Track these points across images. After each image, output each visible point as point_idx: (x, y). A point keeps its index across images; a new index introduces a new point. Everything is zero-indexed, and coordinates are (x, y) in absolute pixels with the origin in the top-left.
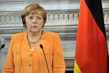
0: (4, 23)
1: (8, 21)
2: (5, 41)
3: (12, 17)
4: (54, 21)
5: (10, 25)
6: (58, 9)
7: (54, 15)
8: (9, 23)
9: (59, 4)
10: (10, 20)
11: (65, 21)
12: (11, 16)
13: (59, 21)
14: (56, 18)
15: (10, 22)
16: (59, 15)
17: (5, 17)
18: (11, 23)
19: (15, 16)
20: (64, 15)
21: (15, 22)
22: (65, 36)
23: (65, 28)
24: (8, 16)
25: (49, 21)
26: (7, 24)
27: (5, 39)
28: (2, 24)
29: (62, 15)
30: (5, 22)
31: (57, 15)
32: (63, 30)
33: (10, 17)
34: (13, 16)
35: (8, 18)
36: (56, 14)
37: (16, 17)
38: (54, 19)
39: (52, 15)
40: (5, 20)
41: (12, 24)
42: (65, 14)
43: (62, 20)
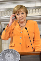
0: (4, 16)
1: (6, 14)
2: (4, 26)
3: (8, 12)
4: (33, 13)
6: (35, 6)
7: (33, 10)
8: (6, 15)
9: (35, 3)
10: (7, 14)
11: (39, 13)
12: (8, 11)
13: (36, 13)
14: (34, 12)
15: (7, 15)
16: (35, 10)
17: (4, 12)
18: (8, 15)
19: (10, 11)
20: (38, 10)
21: (10, 15)
22: (39, 22)
23: (39, 17)
24: (6, 11)
25: (30, 13)
26: (5, 16)
27: (5, 25)
28: (2, 16)
29: (37, 9)
30: (4, 15)
31: (34, 10)
33: (7, 12)
34: (9, 11)
35: (6, 12)
36: (34, 9)
38: (33, 12)
39: (32, 10)
40: (4, 14)
41: (8, 16)
42: (39, 9)
43: (38, 12)
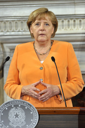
0: (9, 31)
1: (14, 28)
2: (10, 52)
3: (19, 23)
4: (69, 28)
5: (16, 33)
6: (74, 14)
7: (69, 21)
8: (15, 30)
9: (75, 8)
10: (17, 27)
11: (82, 28)
12: (18, 22)
13: (74, 28)
14: (71, 25)
16: (75, 21)
17: (10, 23)
18: (18, 30)
19: (22, 22)
20: (80, 21)
21: (22, 29)
23: (82, 37)
24: (14, 22)
25: (63, 28)
27: (11, 50)
28: (7, 32)
29: (79, 20)
30: (10, 30)
31: (73, 20)
32: (80, 38)
33: (16, 23)
34: (20, 22)
35: (13, 24)
37: (24, 23)
38: (69, 25)
39: (67, 20)
40: (11, 27)
41: (18, 31)
42: (82, 20)
43: (78, 26)
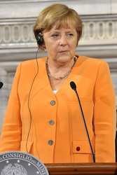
0: (5, 41)
1: (12, 37)
2: (7, 76)
3: (21, 29)
4: (101, 36)
5: (17, 45)
7: (101, 25)
8: (14, 40)
12: (18, 26)
13: (111, 35)
14: (105, 30)
15: (16, 39)
16: (111, 24)
17: (7, 28)
18: (19, 40)
19: (25, 27)
21: (26, 39)
24: (13, 27)
25: (92, 36)
26: (11, 43)
27: (8, 72)
28: (2, 43)
30: (7, 39)
31: (107, 24)
33: (16, 28)
34: (22, 27)
35: (12, 30)
36: (106, 21)
37: (28, 29)
38: (101, 32)
39: (98, 23)
40: (8, 35)
41: (20, 42)
